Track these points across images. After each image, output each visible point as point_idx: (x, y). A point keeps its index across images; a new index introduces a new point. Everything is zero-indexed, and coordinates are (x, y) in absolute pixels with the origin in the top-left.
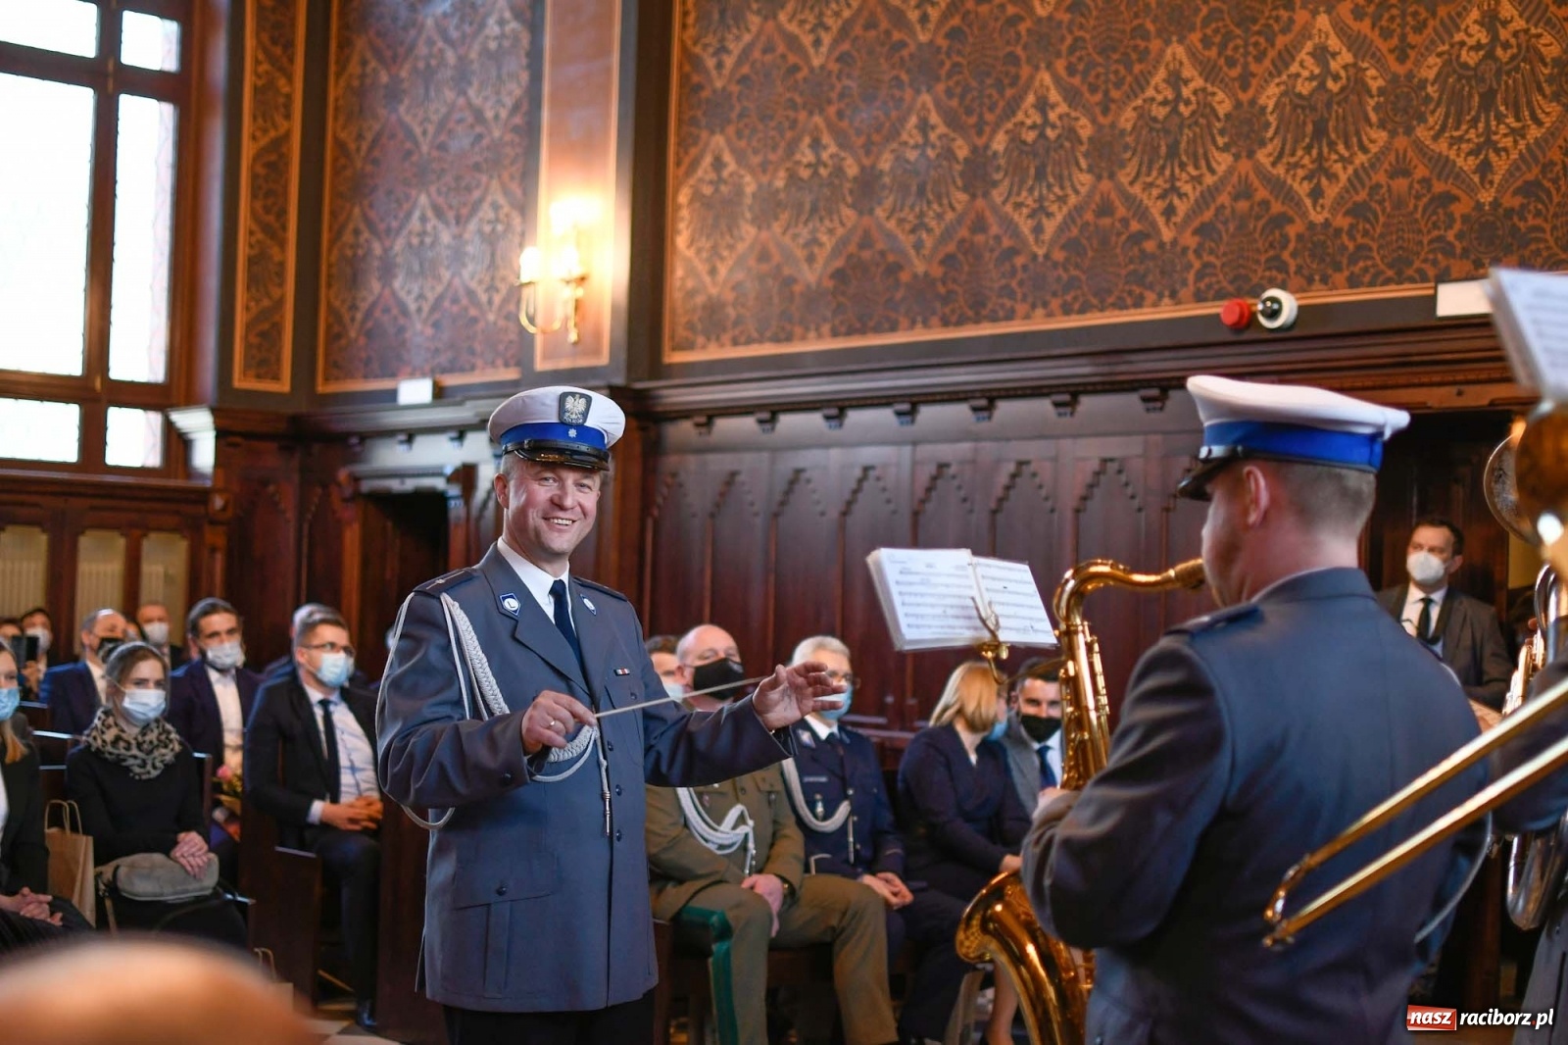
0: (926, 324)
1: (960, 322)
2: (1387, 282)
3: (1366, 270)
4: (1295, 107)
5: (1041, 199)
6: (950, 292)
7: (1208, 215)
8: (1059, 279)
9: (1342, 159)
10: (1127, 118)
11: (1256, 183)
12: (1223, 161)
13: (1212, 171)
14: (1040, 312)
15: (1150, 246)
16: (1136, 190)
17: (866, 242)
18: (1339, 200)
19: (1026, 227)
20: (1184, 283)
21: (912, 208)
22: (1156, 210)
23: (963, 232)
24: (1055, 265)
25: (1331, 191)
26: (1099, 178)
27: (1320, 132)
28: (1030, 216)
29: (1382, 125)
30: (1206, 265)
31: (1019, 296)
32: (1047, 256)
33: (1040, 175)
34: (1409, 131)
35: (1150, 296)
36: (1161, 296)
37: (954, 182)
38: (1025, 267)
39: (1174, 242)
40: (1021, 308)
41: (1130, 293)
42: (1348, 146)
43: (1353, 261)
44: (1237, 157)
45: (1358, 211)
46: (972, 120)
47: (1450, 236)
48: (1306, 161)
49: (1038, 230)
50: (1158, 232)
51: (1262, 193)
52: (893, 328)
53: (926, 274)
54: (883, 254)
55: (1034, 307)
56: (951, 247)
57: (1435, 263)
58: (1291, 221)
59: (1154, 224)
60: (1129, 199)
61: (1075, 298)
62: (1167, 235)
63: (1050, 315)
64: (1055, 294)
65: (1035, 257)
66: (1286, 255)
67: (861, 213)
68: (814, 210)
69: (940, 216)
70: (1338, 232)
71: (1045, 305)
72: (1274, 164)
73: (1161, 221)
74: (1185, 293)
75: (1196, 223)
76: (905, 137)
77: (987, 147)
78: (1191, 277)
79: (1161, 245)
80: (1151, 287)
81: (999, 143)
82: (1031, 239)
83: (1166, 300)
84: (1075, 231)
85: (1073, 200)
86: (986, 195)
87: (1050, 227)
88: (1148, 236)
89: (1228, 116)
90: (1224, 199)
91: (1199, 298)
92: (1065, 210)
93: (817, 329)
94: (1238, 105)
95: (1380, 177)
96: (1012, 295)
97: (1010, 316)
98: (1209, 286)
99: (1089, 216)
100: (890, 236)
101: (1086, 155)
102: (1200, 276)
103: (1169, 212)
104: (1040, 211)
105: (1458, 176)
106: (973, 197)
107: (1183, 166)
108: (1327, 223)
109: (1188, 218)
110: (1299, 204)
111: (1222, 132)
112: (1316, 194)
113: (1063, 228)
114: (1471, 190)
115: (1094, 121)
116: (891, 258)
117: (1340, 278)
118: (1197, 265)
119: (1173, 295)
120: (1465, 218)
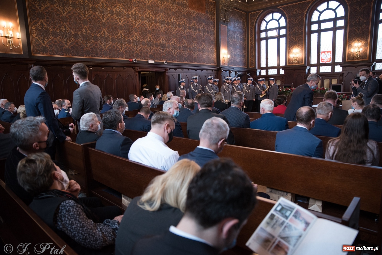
0: (89, 56)
1: (94, 57)
2: (143, 59)
3: (141, 58)
4: (134, 41)
5: (105, 44)
6: (92, 52)
7: (126, 50)
8: (108, 53)
9: (139, 47)
10: (116, 37)
11: (131, 48)
12: (127, 45)
13: (126, 46)
14: (106, 57)
15: (119, 52)
16: (117, 45)
17: (77, 43)
18: (139, 51)
19: (103, 47)
20: (124, 56)
21: (85, 41)
22: (120, 48)
23: (94, 45)
24: (108, 52)
25: (138, 50)
26: (113, 43)
27: (136, 44)
28: (104, 45)
29: (142, 45)
30: (126, 55)
31: (103, 55)
32: (106, 50)
33: (105, 41)
34: (144, 46)
35: (120, 57)
36: (121, 57)
37: (92, 39)
38: (103, 51)
39: (122, 52)
40: (104, 56)
41: (118, 56)
42: (139, 46)
43: (140, 57)
44: (129, 45)
45: (140, 52)
46: (94, 32)
47: (148, 56)
48: (135, 47)
49: (105, 47)
50: (120, 50)
51: (131, 49)
52: (83, 56)
53: (88, 50)
54: (80, 46)
55: (105, 56)
56: (92, 47)
57: (147, 58)
58: (134, 52)
59: (120, 49)
60: (117, 46)
61: (111, 56)
62: (122, 51)
63: (107, 57)
64: (108, 55)
65: (105, 50)
66: (134, 55)
67: (76, 39)
68: (66, 37)
69: (90, 43)
70: (139, 54)
71: (107, 56)
72: (132, 46)
73: (121, 49)
74: (124, 57)
75: (125, 50)
76: (83, 31)
77: (97, 36)
78: (125, 56)
79: (121, 52)
80: (120, 56)
81: (98, 35)
82: (104, 48)
83: (122, 58)
84: (110, 48)
85: (109, 45)
86: (97, 41)
87: (107, 47)
88: (119, 51)
89: (127, 40)
90: (127, 48)
91: (126, 58)
92: (108, 46)
93: (69, 54)
94: (128, 39)
95: (142, 50)
96: (102, 54)
97: (102, 57)
98: (127, 57)
99: (112, 47)
100: (81, 43)
101: (111, 40)
102: (126, 56)
103: (122, 49)
104: (105, 45)
105: (148, 51)
106: (95, 41)
107: (123, 44)
108: (138, 53)
109: (124, 50)
110: (135, 50)
111: (127, 42)
112: (137, 50)
113: (108, 48)
114: (149, 52)
115: (111, 36)
116: (82, 47)
117: (139, 58)
118: (125, 55)
119: (123, 57)
120: (149, 55)
